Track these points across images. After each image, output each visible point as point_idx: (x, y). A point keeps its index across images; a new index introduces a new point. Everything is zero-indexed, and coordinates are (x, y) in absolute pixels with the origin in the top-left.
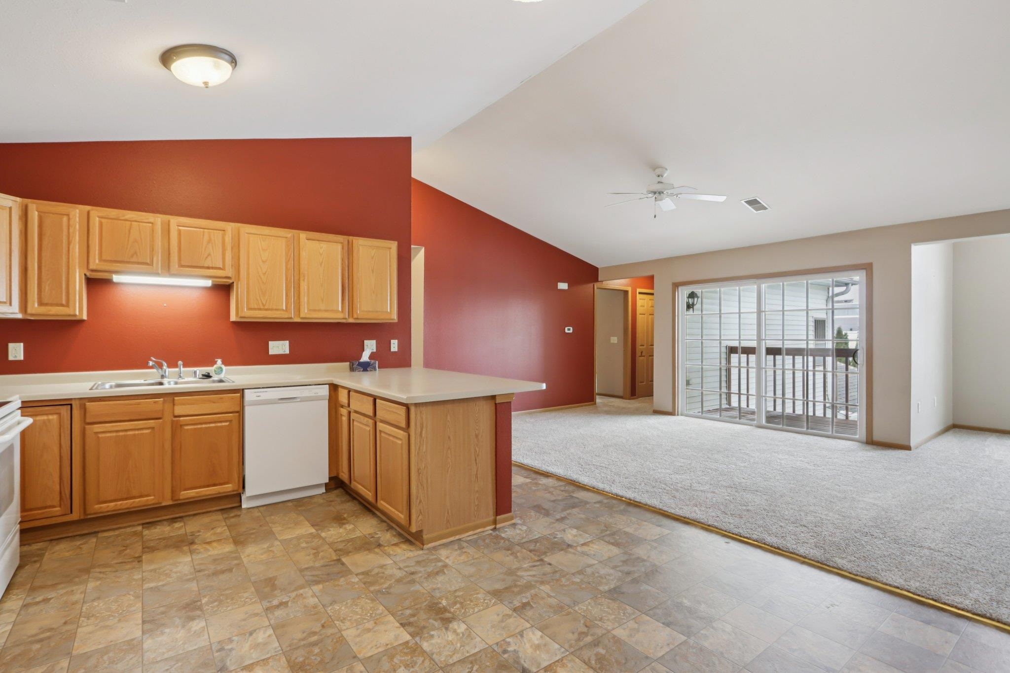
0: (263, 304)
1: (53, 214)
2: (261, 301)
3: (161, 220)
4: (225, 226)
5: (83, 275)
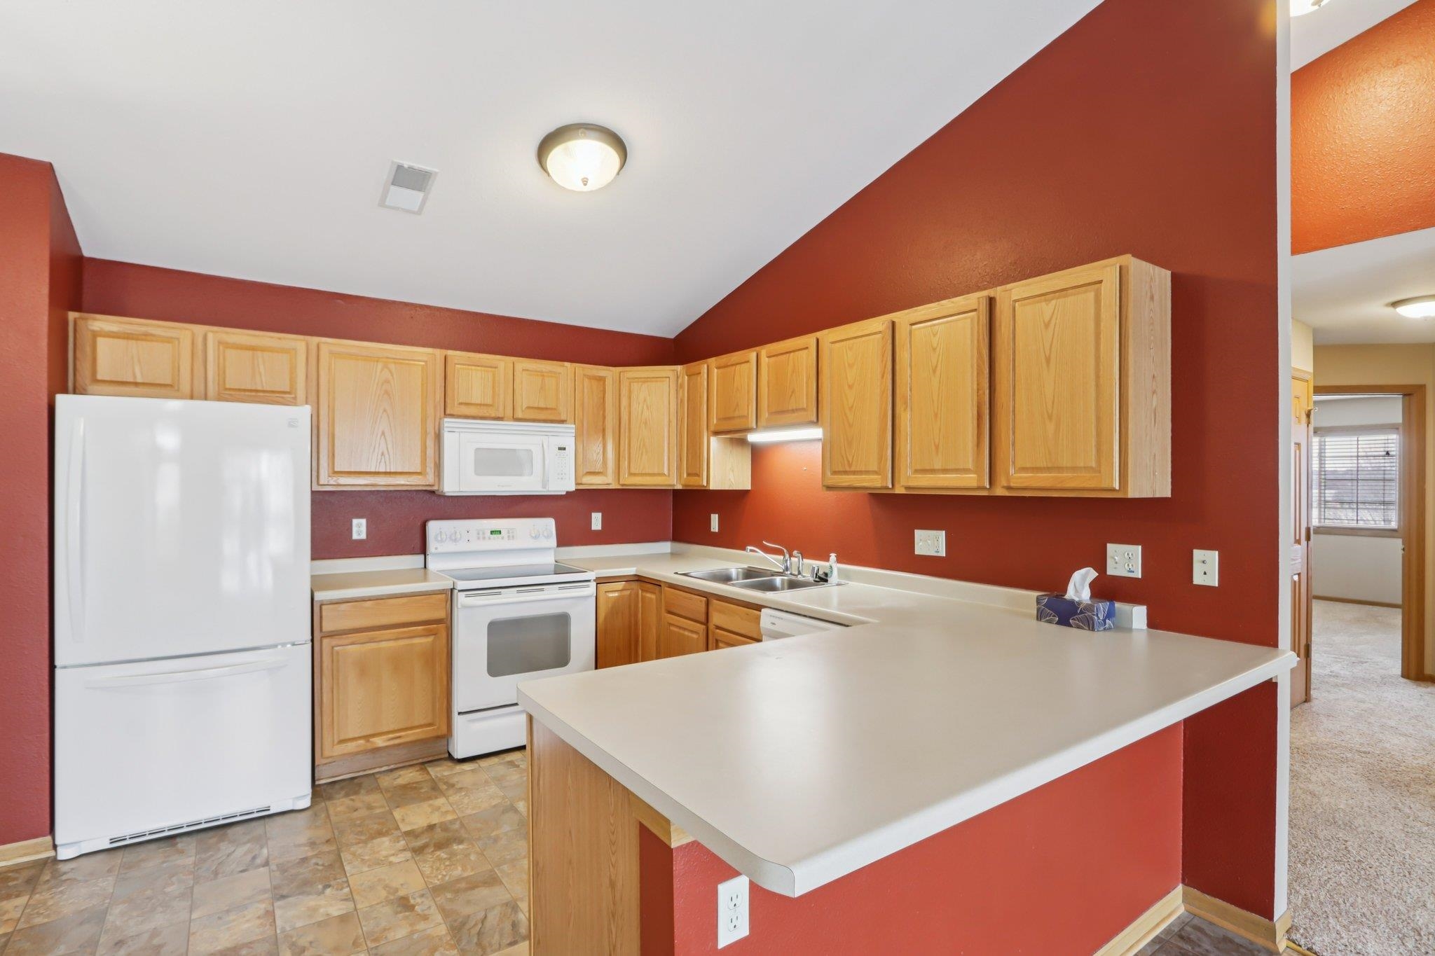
0: (848, 461)
1: (694, 376)
2: (847, 457)
3: (754, 354)
4: (810, 340)
5: (711, 438)
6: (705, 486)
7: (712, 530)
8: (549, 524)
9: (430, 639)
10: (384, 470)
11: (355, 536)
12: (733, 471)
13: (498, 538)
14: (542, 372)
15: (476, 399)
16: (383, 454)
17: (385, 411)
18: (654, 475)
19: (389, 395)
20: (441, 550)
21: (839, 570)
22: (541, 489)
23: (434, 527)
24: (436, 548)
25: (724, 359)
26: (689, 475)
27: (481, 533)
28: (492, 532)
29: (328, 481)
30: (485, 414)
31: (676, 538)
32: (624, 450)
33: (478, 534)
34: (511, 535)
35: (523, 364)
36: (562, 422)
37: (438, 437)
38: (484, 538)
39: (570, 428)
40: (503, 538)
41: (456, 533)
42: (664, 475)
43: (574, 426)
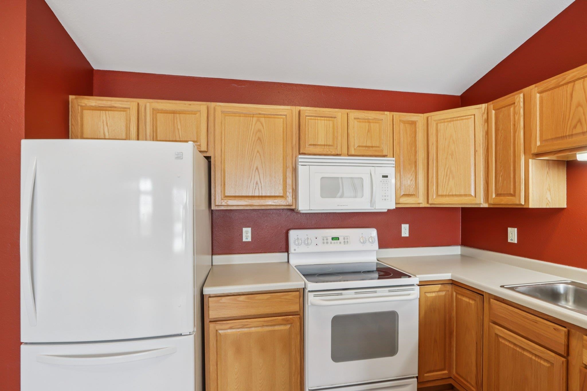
1: (505, 107)
5: (530, 160)
6: (522, 205)
7: (508, 240)
8: (373, 233)
9: (288, 327)
10: (258, 195)
11: (244, 240)
12: (550, 191)
13: (337, 243)
14: (368, 119)
15: (321, 142)
16: (257, 183)
17: (258, 152)
18: (460, 195)
19: (261, 141)
20: (299, 250)
22: (370, 208)
23: (293, 234)
24: (295, 250)
26: (497, 195)
27: (325, 239)
28: (333, 239)
29: (221, 203)
30: (328, 152)
31: (465, 243)
32: (433, 177)
33: (323, 240)
34: (346, 240)
35: (354, 114)
37: (295, 170)
38: (327, 243)
39: (391, 161)
40: (340, 243)
41: (308, 239)
42: (471, 195)
43: (394, 159)
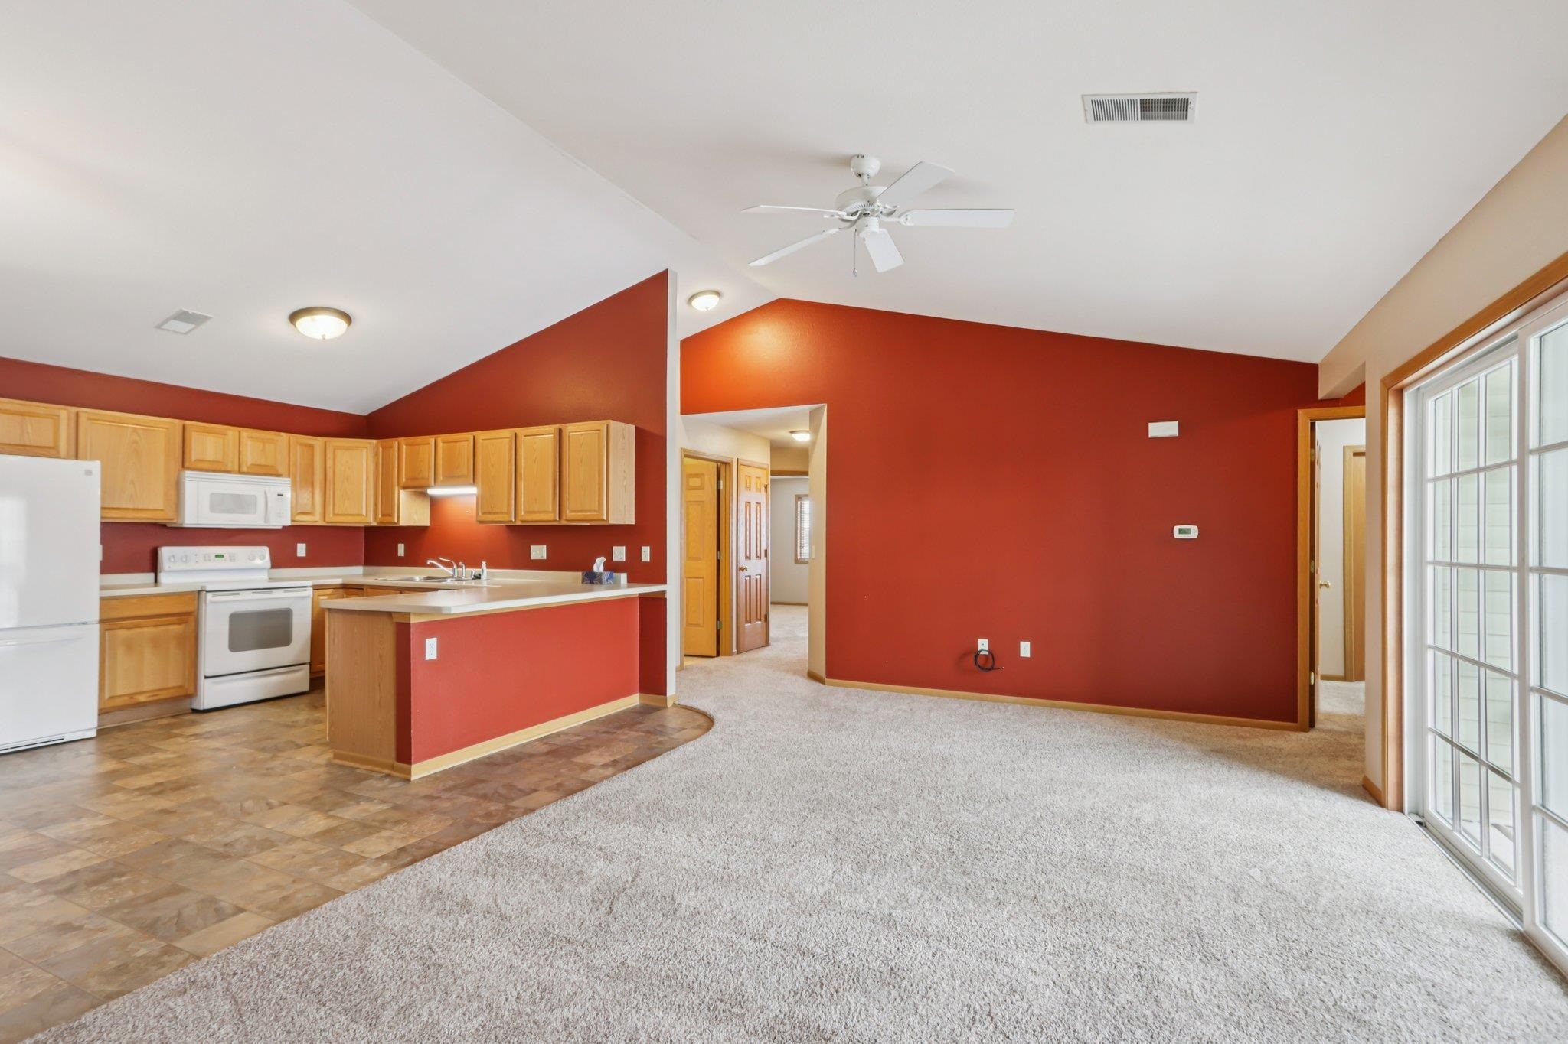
0: (491, 507)
2: (490, 505)
3: (433, 440)
4: (469, 436)
5: (401, 491)
6: (395, 523)
7: (399, 555)
8: (265, 551)
10: (132, 508)
12: (416, 513)
13: (221, 560)
14: (262, 439)
15: (209, 457)
16: (132, 495)
17: (135, 464)
18: (354, 516)
19: (137, 453)
20: (173, 568)
21: (487, 573)
22: (263, 523)
23: (166, 552)
24: (169, 568)
25: (412, 439)
26: (383, 515)
27: (207, 556)
28: (217, 556)
30: (217, 468)
31: (369, 564)
32: (329, 497)
33: (205, 557)
34: (232, 558)
35: (246, 433)
36: (279, 475)
37: (178, 486)
38: (210, 560)
39: (287, 481)
40: (225, 561)
42: (362, 515)
43: (290, 479)
